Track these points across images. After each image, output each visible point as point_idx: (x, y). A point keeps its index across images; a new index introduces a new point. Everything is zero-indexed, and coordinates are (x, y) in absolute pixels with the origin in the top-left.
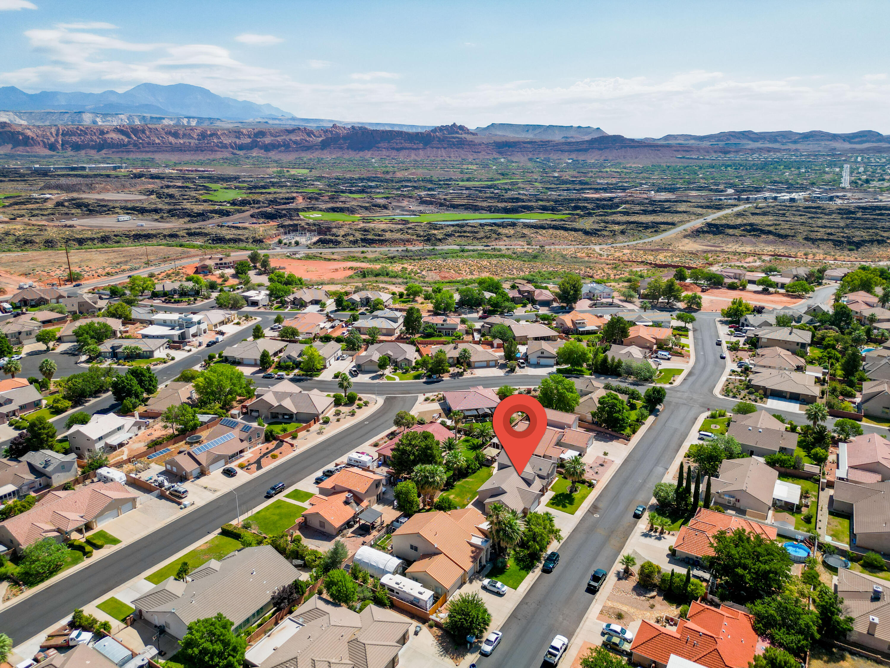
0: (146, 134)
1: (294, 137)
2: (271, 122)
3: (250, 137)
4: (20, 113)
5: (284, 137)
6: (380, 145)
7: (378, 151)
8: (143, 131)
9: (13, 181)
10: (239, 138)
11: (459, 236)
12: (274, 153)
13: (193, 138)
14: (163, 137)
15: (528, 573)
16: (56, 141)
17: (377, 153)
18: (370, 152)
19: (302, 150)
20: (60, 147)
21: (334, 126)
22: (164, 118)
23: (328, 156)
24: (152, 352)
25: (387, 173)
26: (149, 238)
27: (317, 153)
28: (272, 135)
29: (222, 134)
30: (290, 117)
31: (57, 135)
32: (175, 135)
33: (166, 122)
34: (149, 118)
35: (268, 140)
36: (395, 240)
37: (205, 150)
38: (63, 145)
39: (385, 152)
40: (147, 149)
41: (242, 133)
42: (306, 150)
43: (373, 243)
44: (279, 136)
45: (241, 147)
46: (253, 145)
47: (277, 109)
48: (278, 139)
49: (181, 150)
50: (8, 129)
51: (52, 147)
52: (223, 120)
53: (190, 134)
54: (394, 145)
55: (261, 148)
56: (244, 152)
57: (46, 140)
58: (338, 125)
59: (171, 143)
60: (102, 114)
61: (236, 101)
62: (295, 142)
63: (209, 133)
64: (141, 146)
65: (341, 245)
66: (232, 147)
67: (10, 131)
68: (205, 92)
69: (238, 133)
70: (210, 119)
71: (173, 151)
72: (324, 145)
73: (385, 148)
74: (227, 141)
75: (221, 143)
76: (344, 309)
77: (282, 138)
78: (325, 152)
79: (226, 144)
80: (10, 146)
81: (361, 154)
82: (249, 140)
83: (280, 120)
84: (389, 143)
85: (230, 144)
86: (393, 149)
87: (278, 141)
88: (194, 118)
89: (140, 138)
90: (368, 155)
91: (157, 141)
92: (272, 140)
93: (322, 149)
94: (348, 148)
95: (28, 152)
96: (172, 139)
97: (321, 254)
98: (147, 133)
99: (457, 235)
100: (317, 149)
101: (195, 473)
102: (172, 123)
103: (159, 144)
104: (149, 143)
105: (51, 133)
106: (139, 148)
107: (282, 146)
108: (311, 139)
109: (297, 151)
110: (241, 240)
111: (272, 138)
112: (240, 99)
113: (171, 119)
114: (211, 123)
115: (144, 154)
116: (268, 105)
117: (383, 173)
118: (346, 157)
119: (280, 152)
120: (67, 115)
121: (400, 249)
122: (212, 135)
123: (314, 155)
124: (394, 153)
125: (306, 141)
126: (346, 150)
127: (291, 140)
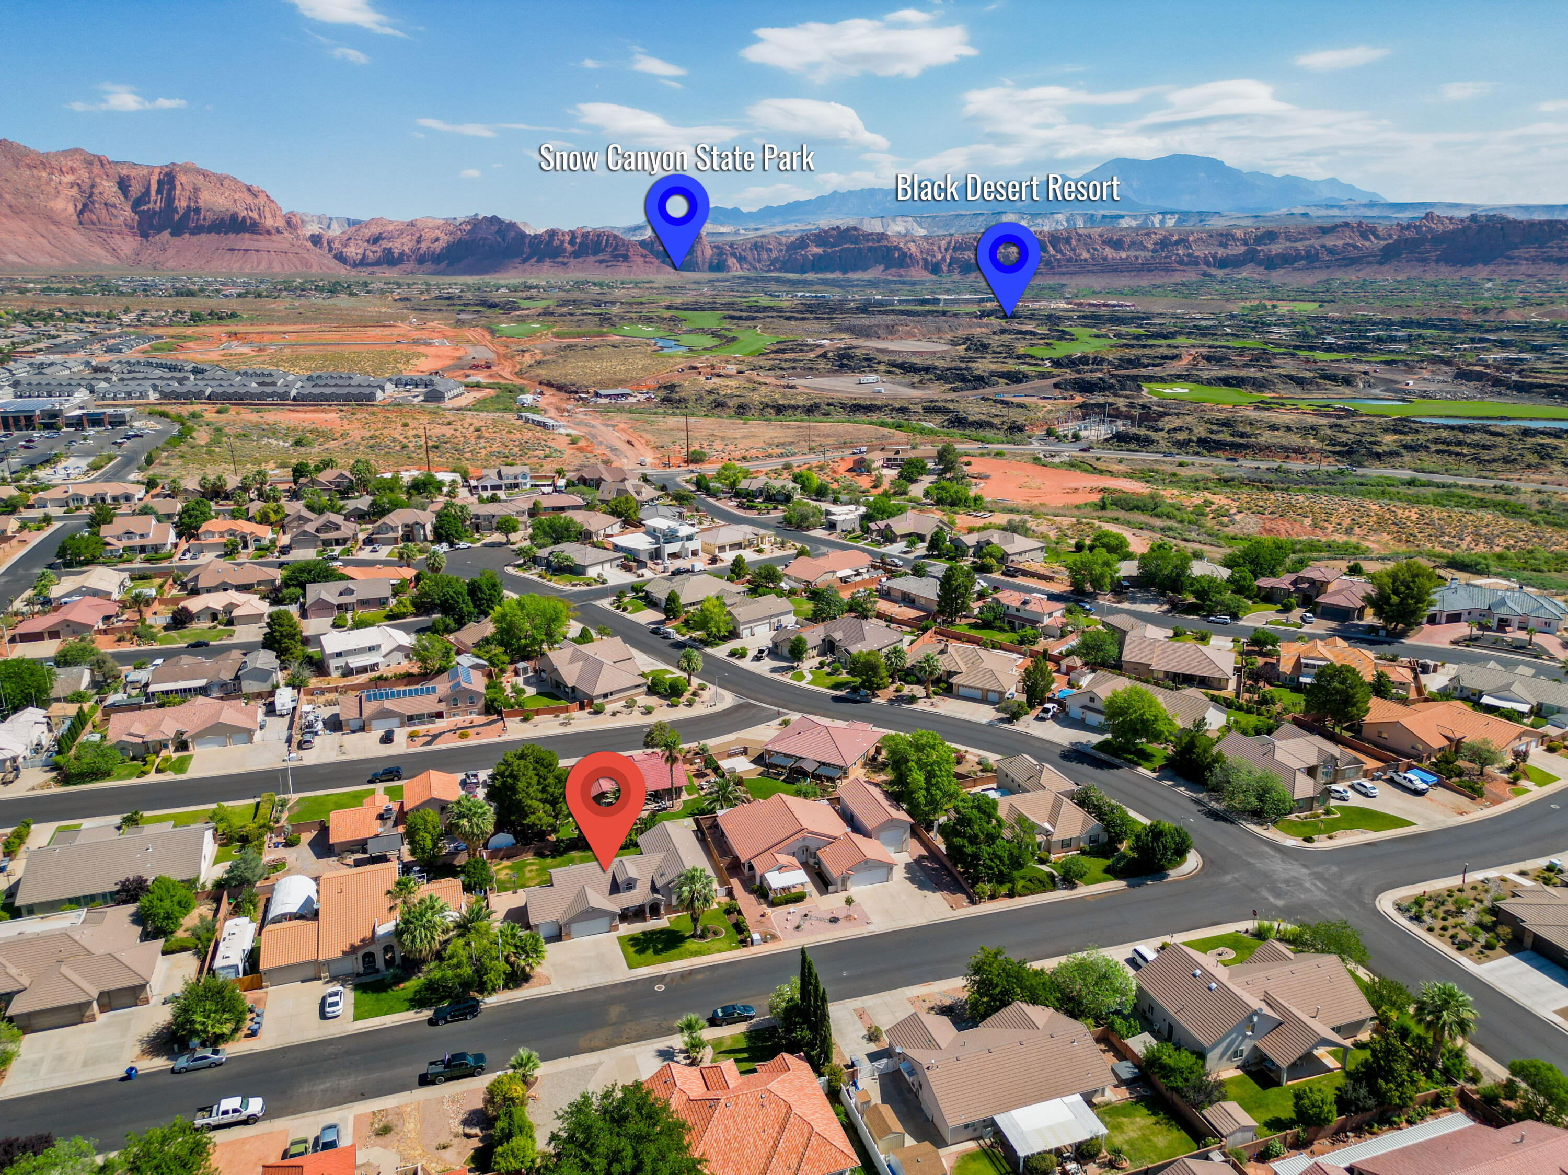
0: (1070, 244)
1: (1330, 241)
2: (1313, 212)
3: (1246, 244)
4: (921, 217)
5: (1312, 241)
6: (1516, 253)
7: (1508, 264)
8: (1068, 240)
9: (818, 318)
10: (1225, 246)
11: (1438, 452)
12: (1282, 271)
13: (1145, 248)
14: (1095, 249)
15: (408, 1010)
16: (943, 259)
17: (1504, 269)
18: (1487, 269)
19: (1339, 266)
20: (945, 269)
21: (1429, 216)
22: (1122, 217)
23: (1387, 277)
24: (584, 568)
25: (1485, 310)
26: (870, 411)
27: (1368, 270)
28: (1288, 238)
29: (1195, 241)
30: (1365, 201)
31: (946, 250)
32: (1117, 244)
33: (1124, 223)
34: (1099, 217)
35: (1276, 248)
36: (1268, 448)
37: (1156, 268)
38: (950, 264)
39: (1524, 268)
40: (1064, 269)
41: (1233, 236)
42: (1346, 266)
43: (1217, 449)
44: (1302, 239)
45: (1223, 263)
46: (1250, 257)
47: (1350, 187)
48: (1300, 245)
49: (1115, 271)
50: (885, 243)
51: (935, 269)
52: (1226, 213)
53: (1141, 243)
54: (1555, 253)
55: (1259, 263)
56: (1227, 270)
57: (929, 258)
58: (1437, 212)
59: (1105, 259)
60: (1030, 214)
61: (1270, 178)
62: (1330, 251)
63: (1175, 238)
64: (1056, 264)
65: (1152, 448)
66: (1207, 264)
67: (886, 246)
68: (1213, 166)
69: (1225, 238)
70: (1201, 213)
71: (1103, 271)
72: (1389, 255)
73: (1527, 259)
74: (1199, 252)
75: (1190, 255)
76: (938, 557)
77: (1307, 243)
78: (1386, 268)
79: (1197, 257)
80: (882, 267)
81: (1466, 271)
82: (1242, 249)
83: (1341, 207)
84: (1541, 247)
85: (1206, 256)
86: (1548, 259)
87: (1296, 249)
88: (1172, 213)
89: (1061, 252)
90: (1479, 273)
91: (1085, 255)
92: (1286, 248)
93: (1381, 263)
94: (1437, 261)
95: (901, 276)
96: (1109, 252)
97: (1098, 459)
98: (1074, 242)
99: (1433, 448)
100: (1369, 263)
101: (355, 725)
102: (1134, 224)
103: (1086, 260)
104: (1070, 260)
105: (939, 247)
106: (1053, 268)
107: (1302, 258)
108: (1367, 244)
109: (1328, 267)
110: (990, 425)
111: (1288, 244)
112: (1278, 174)
113: (1135, 217)
114: (1201, 221)
115: (1057, 277)
116: (1332, 182)
117: (1475, 311)
118: (1429, 277)
119: (1295, 269)
120: (981, 218)
121: (1263, 466)
122: (1177, 243)
123: (1360, 274)
124: (1547, 269)
125: (1355, 247)
126: (1433, 265)
127: (1323, 246)
